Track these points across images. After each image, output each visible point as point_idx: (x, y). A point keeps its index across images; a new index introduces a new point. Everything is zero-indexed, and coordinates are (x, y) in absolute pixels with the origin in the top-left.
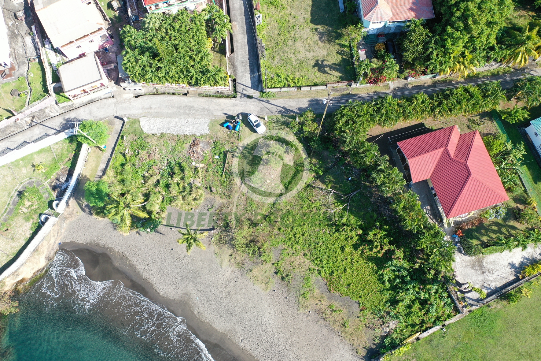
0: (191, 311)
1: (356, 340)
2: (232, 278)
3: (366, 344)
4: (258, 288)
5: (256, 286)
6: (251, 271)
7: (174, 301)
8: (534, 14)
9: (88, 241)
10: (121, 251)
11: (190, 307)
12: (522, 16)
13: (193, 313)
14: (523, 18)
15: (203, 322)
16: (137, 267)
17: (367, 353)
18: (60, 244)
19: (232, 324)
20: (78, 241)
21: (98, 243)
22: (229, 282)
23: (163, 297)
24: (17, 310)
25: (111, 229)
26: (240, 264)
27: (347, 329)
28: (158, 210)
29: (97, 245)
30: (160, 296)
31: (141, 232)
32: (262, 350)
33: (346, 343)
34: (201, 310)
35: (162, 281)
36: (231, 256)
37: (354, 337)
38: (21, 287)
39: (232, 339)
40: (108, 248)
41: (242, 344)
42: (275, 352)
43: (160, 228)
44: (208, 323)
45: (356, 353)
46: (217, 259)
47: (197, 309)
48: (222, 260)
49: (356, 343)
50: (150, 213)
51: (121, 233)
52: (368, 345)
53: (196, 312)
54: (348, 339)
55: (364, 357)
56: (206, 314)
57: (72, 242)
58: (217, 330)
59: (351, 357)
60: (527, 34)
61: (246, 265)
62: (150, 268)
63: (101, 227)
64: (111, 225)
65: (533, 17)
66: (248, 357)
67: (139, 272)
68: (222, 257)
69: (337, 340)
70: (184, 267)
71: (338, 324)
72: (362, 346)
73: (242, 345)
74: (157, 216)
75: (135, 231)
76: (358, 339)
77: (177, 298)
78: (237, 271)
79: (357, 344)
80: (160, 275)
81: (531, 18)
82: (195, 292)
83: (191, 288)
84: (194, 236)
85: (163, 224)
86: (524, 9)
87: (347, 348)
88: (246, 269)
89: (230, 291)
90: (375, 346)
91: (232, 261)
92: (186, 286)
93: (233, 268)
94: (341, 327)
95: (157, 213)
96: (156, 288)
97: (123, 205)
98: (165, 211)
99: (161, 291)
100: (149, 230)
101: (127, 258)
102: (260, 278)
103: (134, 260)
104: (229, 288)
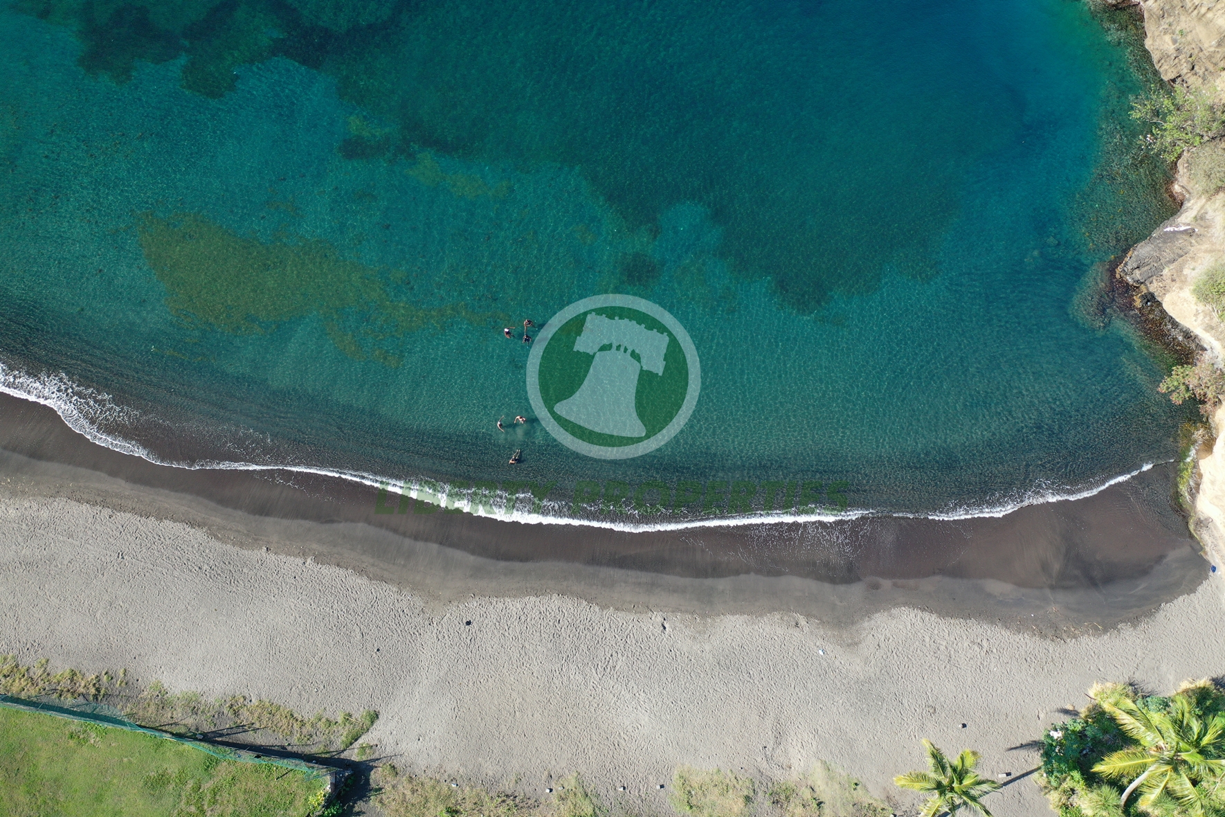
0: (816, 617)
1: (408, 793)
2: (778, 751)
3: (381, 801)
4: (702, 768)
5: (713, 769)
6: (748, 799)
7: (868, 613)
9: (1160, 616)
10: (1071, 643)
11: (822, 623)
13: (808, 616)
15: (773, 609)
16: (1006, 633)
17: (367, 781)
18: (1214, 569)
19: (707, 647)
20: (1181, 600)
21: (1135, 626)
22: (779, 737)
23: (897, 605)
24: (1163, 388)
25: (1138, 677)
26: (783, 797)
27: (441, 808)
28: (1075, 800)
29: (1135, 621)
30: (905, 604)
31: (1068, 720)
32: (608, 635)
33: (429, 773)
34: (796, 632)
35: (927, 639)
36: (819, 804)
37: (414, 799)
38: (1199, 434)
39: (688, 616)
40: (1105, 631)
41: (660, 619)
42: (577, 648)
43: (1036, 759)
44: (761, 616)
45: (395, 763)
46: (844, 774)
47: (806, 629)
48: (832, 779)
49: (405, 788)
50: (1092, 780)
51: (1109, 685)
52: (373, 801)
53: (802, 621)
54: (428, 784)
55: (372, 768)
56: (779, 631)
57: (1192, 590)
58: (733, 614)
59: (403, 747)
61: (768, 804)
62: (976, 648)
63: (1164, 668)
64: (1148, 688)
66: (630, 602)
67: (992, 623)
68: (837, 786)
69: (453, 767)
70: (905, 702)
71: (469, 805)
72: (388, 788)
73: (658, 618)
74: (1068, 784)
75: (1083, 712)
76: (404, 800)
77: (866, 624)
78: (778, 775)
79: (400, 787)
80: (942, 648)
82: (837, 663)
83: (853, 665)
84: (949, 795)
85: (1036, 775)
87: (422, 763)
88: (760, 794)
89: (762, 716)
90: (356, 809)
91: (807, 794)
92: (867, 661)
93: (793, 777)
94: (456, 804)
95: (1073, 790)
96: (926, 615)
97: (1184, 756)
98: (1060, 812)
99: (912, 615)
100: (1057, 735)
101: (1043, 636)
102: (714, 795)
103: (1026, 642)
104: (769, 722)
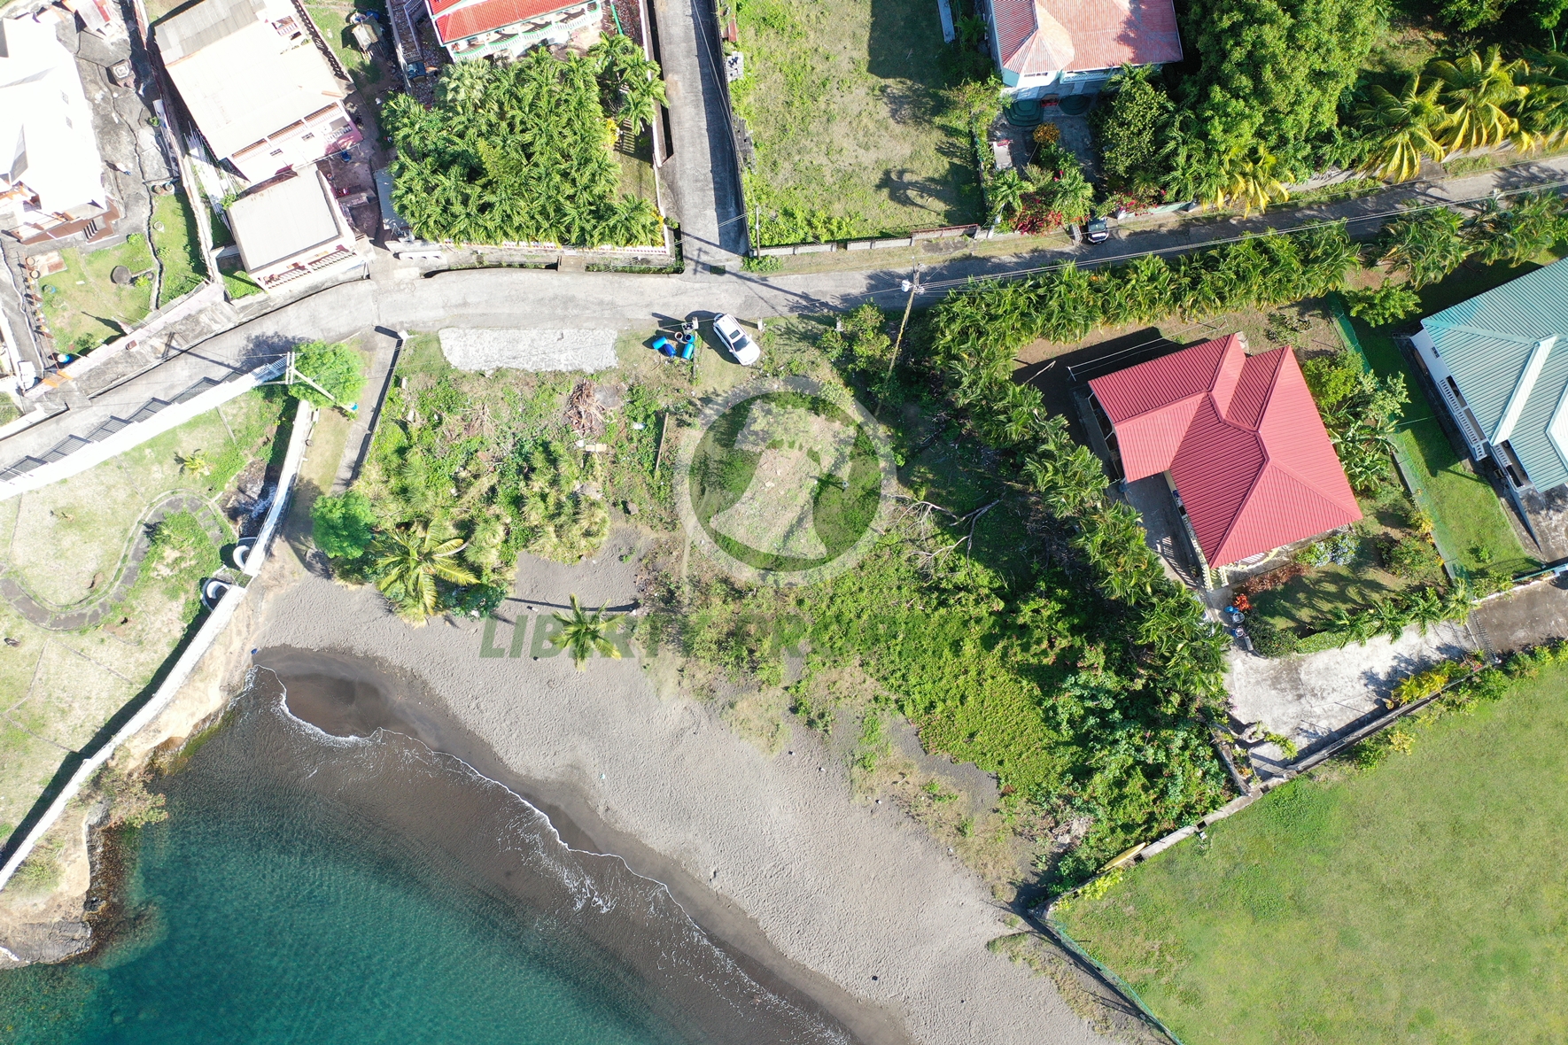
0: (589, 807)
1: (990, 866)
2: (686, 725)
3: (1015, 873)
4: (751, 748)
5: (744, 742)
6: (732, 706)
7: (545, 783)
8: (1441, 37)
9: (325, 643)
10: (408, 666)
11: (586, 799)
12: (1412, 43)
13: (594, 811)
14: (1414, 48)
15: (619, 834)
16: (451, 703)
17: (1019, 895)
18: (254, 651)
19: (690, 836)
20: (300, 643)
21: (351, 649)
22: (679, 735)
23: (518, 776)
24: (165, 815)
25: (380, 613)
26: (705, 691)
27: (969, 839)
28: (497, 564)
29: (348, 652)
30: (511, 772)
31: (457, 620)
32: (764, 896)
33: (966, 873)
34: (612, 804)
35: (514, 736)
36: (682, 671)
37: (987, 858)
38: (165, 761)
39: (690, 870)
40: (376, 658)
41: (715, 882)
42: (796, 900)
43: (503, 607)
44: (631, 835)
45: (991, 897)
46: (649, 679)
47: (602, 801)
48: (660, 682)
49: (991, 873)
50: (477, 570)
51: (406, 621)
52: (1020, 877)
53: (601, 809)
54: (971, 863)
55: (1010, 904)
56: (625, 813)
57: (284, 646)
58: (652, 850)
59: (978, 906)
60: (1413, 100)
61: (719, 694)
62: (482, 707)
63: (356, 607)
64: (379, 602)
65: (1439, 44)
66: (730, 912)
67: (455, 717)
68: (660, 674)
69: (945, 866)
70: (566, 701)
71: (946, 828)
72: (1004, 880)
73: (715, 884)
74: (495, 577)
75: (440, 615)
76: (996, 863)
77: (553, 776)
78: (698, 708)
79: (994, 874)
80: (508, 722)
81: (1433, 48)
82: (597, 761)
83: (585, 752)
84: (592, 627)
85: (510, 596)
86: (1418, 23)
87: (969, 884)
88: (720, 703)
89: (683, 757)
90: (1037, 879)
91: (686, 683)
92: (573, 748)
93: (687, 700)
94: (956, 835)
95: (493, 571)
96: (501, 754)
97: (416, 556)
98: (514, 563)
99: (512, 761)
100: (475, 613)
101: (425, 683)
102: (756, 723)
103: (441, 687)
104: (680, 750)
